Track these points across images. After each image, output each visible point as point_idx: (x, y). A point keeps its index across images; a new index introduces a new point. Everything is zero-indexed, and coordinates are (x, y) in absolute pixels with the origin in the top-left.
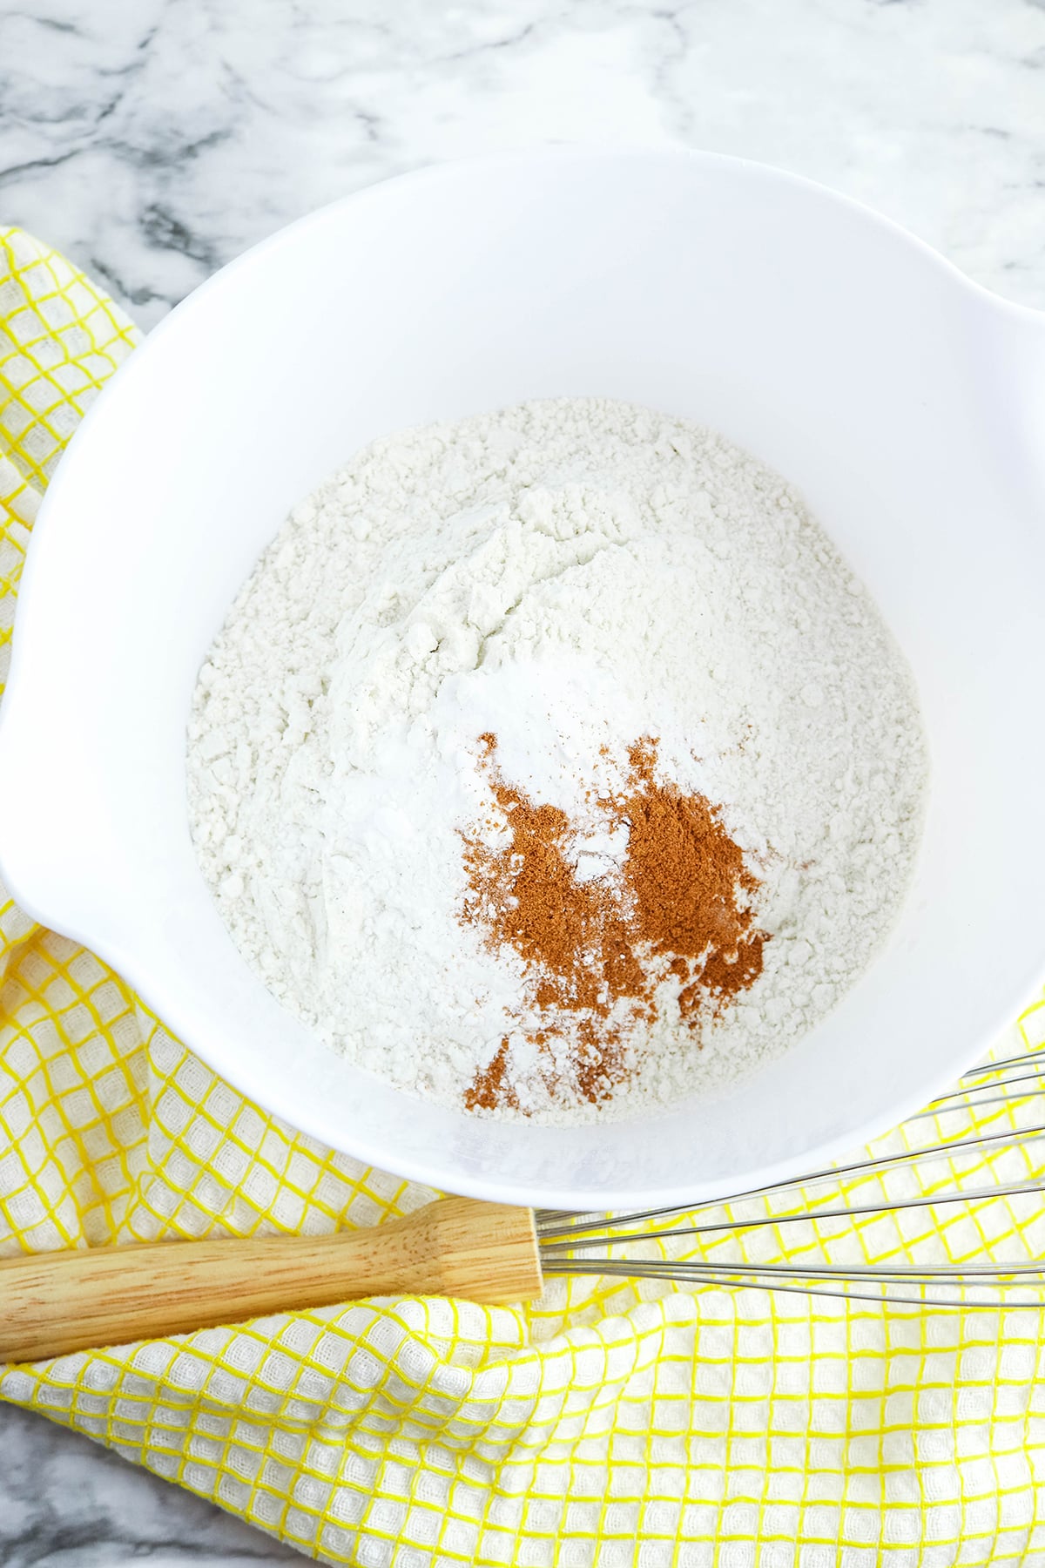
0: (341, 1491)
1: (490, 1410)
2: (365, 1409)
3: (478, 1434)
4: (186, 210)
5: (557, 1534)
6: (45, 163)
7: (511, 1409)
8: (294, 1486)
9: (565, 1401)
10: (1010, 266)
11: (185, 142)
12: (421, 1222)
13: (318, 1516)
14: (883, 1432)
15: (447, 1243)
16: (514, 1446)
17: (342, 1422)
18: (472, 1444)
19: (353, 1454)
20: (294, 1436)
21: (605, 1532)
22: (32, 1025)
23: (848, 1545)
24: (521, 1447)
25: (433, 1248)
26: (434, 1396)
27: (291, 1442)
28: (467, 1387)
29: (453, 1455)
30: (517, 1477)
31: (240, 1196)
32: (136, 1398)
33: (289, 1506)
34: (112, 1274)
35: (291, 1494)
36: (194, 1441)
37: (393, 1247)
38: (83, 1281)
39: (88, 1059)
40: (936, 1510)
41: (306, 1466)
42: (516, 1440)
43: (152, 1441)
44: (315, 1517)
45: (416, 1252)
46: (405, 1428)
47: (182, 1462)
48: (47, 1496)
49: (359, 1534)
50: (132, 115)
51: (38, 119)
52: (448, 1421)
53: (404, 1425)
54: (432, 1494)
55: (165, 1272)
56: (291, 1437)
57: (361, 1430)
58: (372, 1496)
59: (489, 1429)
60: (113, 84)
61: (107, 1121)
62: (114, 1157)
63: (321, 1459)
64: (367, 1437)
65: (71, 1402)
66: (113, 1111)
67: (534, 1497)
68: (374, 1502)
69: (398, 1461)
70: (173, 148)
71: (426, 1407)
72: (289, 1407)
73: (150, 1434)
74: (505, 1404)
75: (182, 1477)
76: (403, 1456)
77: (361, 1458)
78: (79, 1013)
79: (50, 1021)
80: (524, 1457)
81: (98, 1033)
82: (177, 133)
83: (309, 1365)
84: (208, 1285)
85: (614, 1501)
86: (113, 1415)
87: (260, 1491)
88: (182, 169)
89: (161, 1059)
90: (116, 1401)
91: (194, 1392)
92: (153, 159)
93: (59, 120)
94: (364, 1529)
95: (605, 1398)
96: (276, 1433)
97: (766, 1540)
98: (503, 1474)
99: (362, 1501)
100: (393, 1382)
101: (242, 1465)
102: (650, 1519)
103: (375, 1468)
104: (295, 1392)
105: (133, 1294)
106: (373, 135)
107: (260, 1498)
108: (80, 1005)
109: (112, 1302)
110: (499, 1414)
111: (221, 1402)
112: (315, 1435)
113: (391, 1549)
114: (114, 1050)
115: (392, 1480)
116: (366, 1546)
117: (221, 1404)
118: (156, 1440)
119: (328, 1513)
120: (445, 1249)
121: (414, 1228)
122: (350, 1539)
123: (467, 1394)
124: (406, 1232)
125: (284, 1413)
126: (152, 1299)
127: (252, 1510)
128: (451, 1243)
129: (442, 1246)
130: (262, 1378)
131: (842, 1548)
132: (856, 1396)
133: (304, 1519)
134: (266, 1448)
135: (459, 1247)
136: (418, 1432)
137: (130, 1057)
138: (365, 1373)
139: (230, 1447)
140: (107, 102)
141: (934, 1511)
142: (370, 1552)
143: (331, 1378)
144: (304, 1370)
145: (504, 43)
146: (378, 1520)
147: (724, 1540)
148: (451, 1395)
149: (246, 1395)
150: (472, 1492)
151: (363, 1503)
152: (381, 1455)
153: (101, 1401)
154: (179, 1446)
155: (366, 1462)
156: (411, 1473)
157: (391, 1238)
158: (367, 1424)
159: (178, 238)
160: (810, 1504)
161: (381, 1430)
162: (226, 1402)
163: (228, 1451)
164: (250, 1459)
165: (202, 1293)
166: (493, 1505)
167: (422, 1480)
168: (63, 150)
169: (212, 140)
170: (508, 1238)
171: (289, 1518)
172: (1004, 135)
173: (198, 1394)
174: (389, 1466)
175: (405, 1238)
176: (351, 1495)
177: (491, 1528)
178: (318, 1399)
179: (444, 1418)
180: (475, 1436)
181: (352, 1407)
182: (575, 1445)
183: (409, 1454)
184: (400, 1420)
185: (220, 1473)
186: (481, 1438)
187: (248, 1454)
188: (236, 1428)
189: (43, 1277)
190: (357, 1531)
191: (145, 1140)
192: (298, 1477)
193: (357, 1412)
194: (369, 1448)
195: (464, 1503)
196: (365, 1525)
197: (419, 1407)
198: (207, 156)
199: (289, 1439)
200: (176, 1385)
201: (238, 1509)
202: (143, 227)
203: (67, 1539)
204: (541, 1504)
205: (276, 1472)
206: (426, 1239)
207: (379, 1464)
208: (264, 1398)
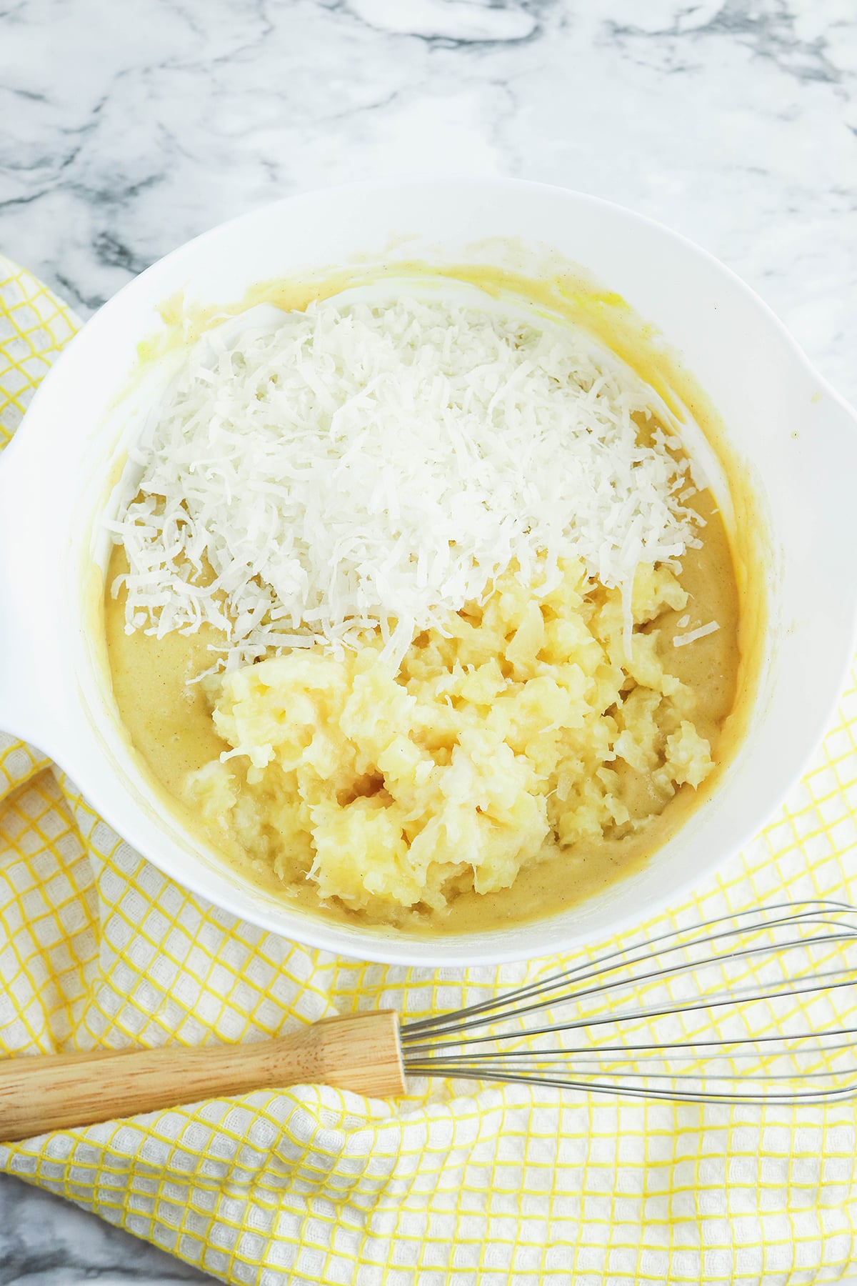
0: (246, 1235)
1: (360, 1165)
2: (262, 1166)
3: (352, 1185)
4: (129, 236)
5: (416, 1268)
6: (21, 201)
7: (377, 1164)
8: (209, 1232)
9: (420, 1160)
10: (768, 274)
11: (128, 184)
12: (311, 1043)
13: (229, 1255)
14: (671, 1193)
15: (332, 1063)
16: (381, 1195)
17: (244, 1179)
18: (348, 1194)
19: (255, 1205)
20: (209, 1192)
21: (454, 1267)
22: (9, 867)
23: (644, 1277)
24: (386, 1196)
25: (320, 1067)
26: (316, 1153)
27: (206, 1198)
28: (342, 1144)
29: (334, 1205)
30: (384, 1221)
31: (171, 998)
32: (86, 1166)
33: (206, 1247)
34: (69, 1084)
35: (208, 1237)
36: (132, 1197)
37: (289, 1063)
38: (48, 1090)
39: (53, 892)
40: (712, 1252)
41: (218, 1216)
42: (382, 1190)
43: (100, 1198)
44: (227, 1255)
45: (307, 1068)
46: (294, 1183)
47: (124, 1214)
48: (18, 1231)
49: (261, 1268)
50: (87, 163)
51: (15, 167)
52: (328, 1175)
53: (294, 1181)
54: (318, 1237)
55: (111, 1083)
56: (207, 1194)
57: (260, 1186)
58: (270, 1238)
59: (360, 1182)
60: (74, 140)
61: (69, 942)
62: (73, 969)
63: (229, 1211)
64: (266, 1193)
65: (36, 1168)
66: (73, 933)
67: (398, 1239)
68: (272, 1243)
69: (290, 1212)
70: (119, 189)
71: (310, 1164)
72: (204, 1166)
73: (97, 1193)
74: (372, 1160)
75: (125, 1224)
76: (294, 1207)
77: (261, 1209)
78: (45, 857)
79: (22, 863)
80: (389, 1205)
81: (61, 872)
82: (122, 177)
83: (219, 1131)
84: (146, 1092)
85: (461, 1242)
86: (68, 1179)
87: (184, 1236)
88: (126, 205)
89: (110, 890)
90: (70, 1169)
91: (129, 1157)
92: (104, 197)
93: (31, 168)
94: (265, 1264)
95: (454, 1162)
96: (194, 1191)
97: (580, 1274)
98: (373, 1219)
99: (262, 1242)
100: (284, 1144)
101: (170, 1215)
102: (489, 1257)
103: (272, 1216)
104: (208, 1153)
105: (88, 1100)
106: (274, 178)
107: (184, 1241)
108: (47, 851)
109: (72, 1106)
110: (368, 1169)
111: (151, 1163)
112: (225, 1191)
113: (286, 1279)
114: (74, 885)
115: (285, 1227)
116: (266, 1277)
117: (150, 1166)
118: (103, 1197)
119: (237, 1252)
120: (330, 1068)
121: (306, 1048)
122: (254, 1272)
123: (341, 1151)
124: (299, 1051)
125: (199, 1172)
126: (102, 1104)
127: (179, 1249)
128: (334, 1063)
129: (327, 1065)
130: (182, 1143)
131: (639, 1280)
132: (651, 1166)
133: (219, 1257)
134: (187, 1203)
135: (341, 1066)
136: (305, 1187)
137: (85, 891)
138: (263, 1136)
139: (160, 1202)
140: (68, 153)
141: (710, 1253)
142: (270, 1282)
143: (236, 1140)
144: (215, 1135)
145: (375, 106)
146: (275, 1257)
147: (547, 1273)
148: (330, 1152)
149: (170, 1157)
150: (349, 1235)
151: (264, 1244)
152: (277, 1207)
153: (58, 1168)
154: (120, 1202)
155: (265, 1212)
156: (300, 1220)
157: (288, 1055)
158: (264, 1182)
159: (123, 257)
160: (614, 1247)
161: (277, 1186)
162: (155, 1163)
163: (158, 1205)
164: (176, 1211)
165: (141, 1099)
166: (366, 1244)
167: (310, 1225)
168: (35, 190)
169: (149, 182)
170: (379, 1060)
171: (206, 1256)
172: (764, 172)
173: (133, 1158)
174: (283, 1215)
175: (298, 1056)
176: (254, 1238)
177: (364, 1263)
178: (226, 1159)
179: (325, 1172)
180: (350, 1187)
181: (252, 1166)
182: (430, 1197)
183: (299, 1206)
184: (291, 1177)
185: (153, 1222)
186: (354, 1189)
187: (174, 1208)
188: (163, 1187)
189: (16, 1086)
190: (259, 1266)
191: (98, 956)
192: (212, 1225)
193: (256, 1170)
194: (267, 1201)
195: (342, 1244)
196: (265, 1261)
197: (304, 1164)
198: (146, 195)
199: (205, 1196)
200: (116, 1151)
201: (168, 1249)
202: (95, 250)
203: (33, 1266)
204: (404, 1244)
205: (195, 1221)
206: (315, 1058)
207: (275, 1213)
208: (185, 1158)
